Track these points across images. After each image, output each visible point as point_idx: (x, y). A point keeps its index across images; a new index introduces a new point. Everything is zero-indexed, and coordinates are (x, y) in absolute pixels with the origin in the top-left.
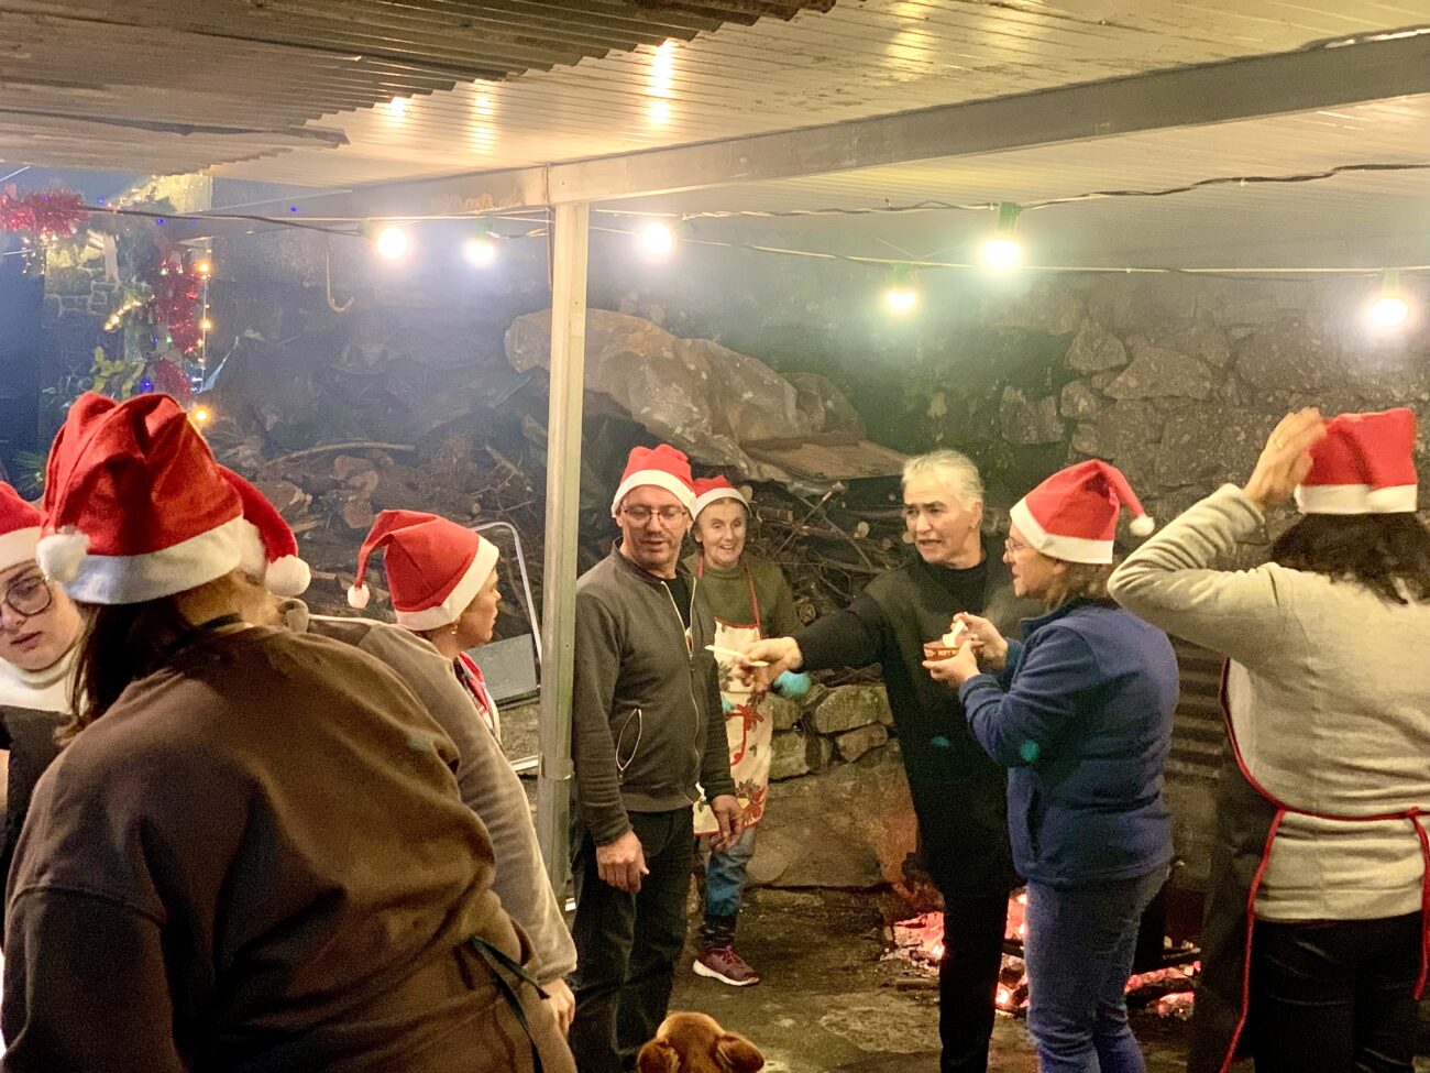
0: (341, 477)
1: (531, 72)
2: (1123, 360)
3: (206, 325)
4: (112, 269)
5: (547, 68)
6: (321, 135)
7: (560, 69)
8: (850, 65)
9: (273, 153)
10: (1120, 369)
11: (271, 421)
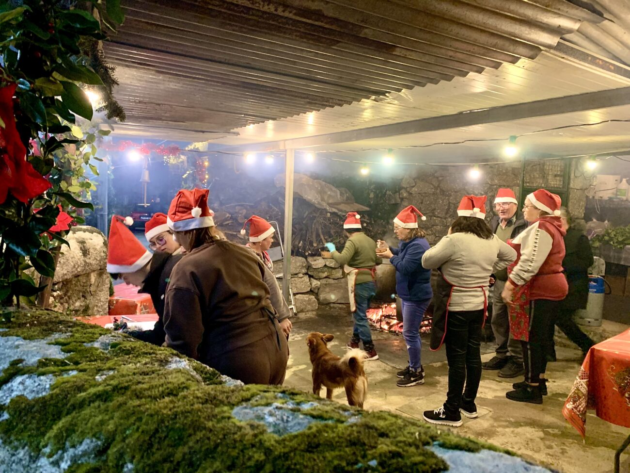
0: (237, 211)
1: (282, 119)
2: (414, 184)
3: (207, 177)
4: (186, 164)
5: (286, 118)
6: (234, 133)
7: (289, 118)
8: (355, 117)
9: (222, 137)
10: (413, 187)
11: (222, 198)
